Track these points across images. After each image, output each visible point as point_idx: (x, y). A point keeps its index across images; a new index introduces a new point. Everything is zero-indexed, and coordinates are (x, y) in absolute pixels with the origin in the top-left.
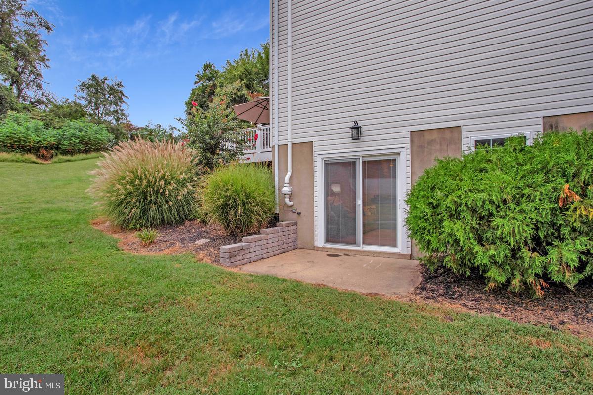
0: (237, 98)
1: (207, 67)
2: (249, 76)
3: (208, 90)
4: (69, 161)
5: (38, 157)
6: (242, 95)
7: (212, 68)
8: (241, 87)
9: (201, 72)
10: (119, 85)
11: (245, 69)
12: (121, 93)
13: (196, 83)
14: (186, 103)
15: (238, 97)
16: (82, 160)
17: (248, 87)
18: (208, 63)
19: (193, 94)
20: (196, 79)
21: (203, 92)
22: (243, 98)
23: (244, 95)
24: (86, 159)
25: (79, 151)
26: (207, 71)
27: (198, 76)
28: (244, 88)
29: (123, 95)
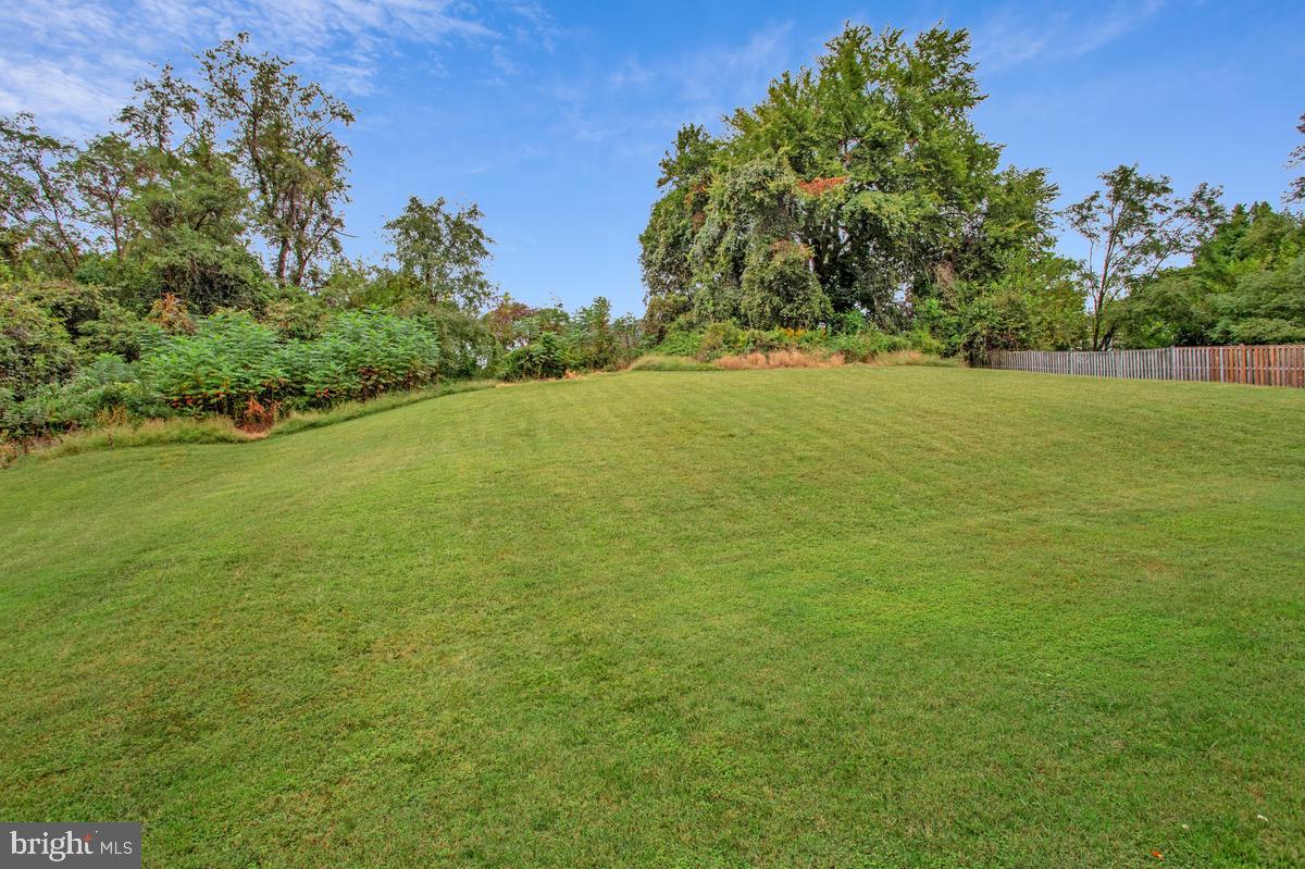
0: (767, 200)
1: (687, 137)
2: (798, 135)
3: (691, 196)
4: (313, 425)
5: (242, 422)
6: (781, 188)
7: (700, 138)
8: (779, 165)
9: (674, 154)
10: (473, 213)
11: (788, 117)
12: (478, 232)
13: (661, 183)
14: (641, 239)
15: (772, 196)
16: (348, 419)
17: (797, 165)
18: (688, 128)
19: (656, 214)
20: (660, 174)
21: (680, 205)
22: (787, 197)
23: (787, 189)
24: (360, 416)
25: (350, 395)
26: (687, 150)
27: (665, 165)
28: (788, 169)
29: (482, 237)
